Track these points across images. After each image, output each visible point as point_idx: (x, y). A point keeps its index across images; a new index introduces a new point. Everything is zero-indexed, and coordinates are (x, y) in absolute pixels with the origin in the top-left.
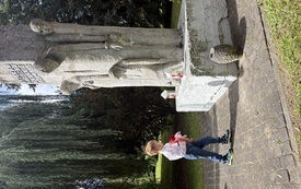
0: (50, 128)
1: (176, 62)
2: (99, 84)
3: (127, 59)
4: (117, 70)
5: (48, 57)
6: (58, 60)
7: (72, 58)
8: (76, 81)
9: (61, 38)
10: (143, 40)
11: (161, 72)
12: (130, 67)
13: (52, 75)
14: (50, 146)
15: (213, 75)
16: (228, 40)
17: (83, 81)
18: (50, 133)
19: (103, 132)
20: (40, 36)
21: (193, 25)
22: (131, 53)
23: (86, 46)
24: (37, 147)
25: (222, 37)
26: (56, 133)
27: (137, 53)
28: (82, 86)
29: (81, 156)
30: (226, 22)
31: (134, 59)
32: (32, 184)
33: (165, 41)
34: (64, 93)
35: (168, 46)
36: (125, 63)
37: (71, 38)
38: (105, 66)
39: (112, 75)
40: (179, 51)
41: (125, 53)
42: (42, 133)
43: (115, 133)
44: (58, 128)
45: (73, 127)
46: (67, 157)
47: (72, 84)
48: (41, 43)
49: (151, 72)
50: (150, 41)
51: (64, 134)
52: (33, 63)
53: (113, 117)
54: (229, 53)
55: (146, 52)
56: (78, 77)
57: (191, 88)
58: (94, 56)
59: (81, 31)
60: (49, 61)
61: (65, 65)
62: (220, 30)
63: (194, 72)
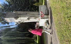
1: (39, 17)
2: (25, 22)
3: (30, 17)
4: (28, 19)
5: (16, 17)
6: (18, 17)
7: (21, 17)
8: (21, 21)
9: (19, 14)
10: (33, 14)
11: (36, 19)
12: (31, 18)
13: (17, 20)
15: (44, 19)
16: (47, 13)
17: (22, 21)
20: (15, 14)
21: (41, 11)
22: (31, 16)
23: (23, 15)
25: (46, 13)
27: (32, 16)
28: (22, 22)
29: (21, 38)
30: (46, 10)
31: (31, 17)
33: (36, 14)
34: (19, 23)
35: (37, 15)
36: (30, 18)
37: (20, 14)
38: (26, 18)
39: (27, 20)
40: (39, 15)
41: (30, 16)
47: (20, 22)
48: (15, 15)
49: (34, 19)
50: (34, 14)
52: (14, 18)
54: (47, 15)
55: (33, 16)
56: (21, 20)
57: (41, 21)
58: (24, 17)
59: (22, 12)
60: (17, 18)
61: (19, 18)
62: (46, 12)
63: (41, 19)
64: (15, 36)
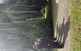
0: (19, 5)
14: (20, 10)
18: (19, 7)
19: (32, 6)
24: (17, 10)
26: (21, 7)
29: (28, 12)
32: (18, 18)
42: (17, 7)
43: (34, 6)
44: (21, 5)
45: (24, 5)
46: (24, 12)
51: (23, 7)
53: (34, 2)
64: (21, 10)
